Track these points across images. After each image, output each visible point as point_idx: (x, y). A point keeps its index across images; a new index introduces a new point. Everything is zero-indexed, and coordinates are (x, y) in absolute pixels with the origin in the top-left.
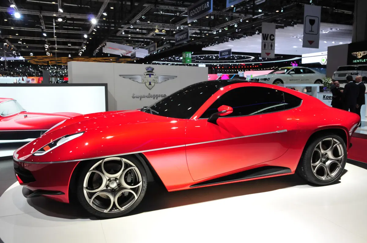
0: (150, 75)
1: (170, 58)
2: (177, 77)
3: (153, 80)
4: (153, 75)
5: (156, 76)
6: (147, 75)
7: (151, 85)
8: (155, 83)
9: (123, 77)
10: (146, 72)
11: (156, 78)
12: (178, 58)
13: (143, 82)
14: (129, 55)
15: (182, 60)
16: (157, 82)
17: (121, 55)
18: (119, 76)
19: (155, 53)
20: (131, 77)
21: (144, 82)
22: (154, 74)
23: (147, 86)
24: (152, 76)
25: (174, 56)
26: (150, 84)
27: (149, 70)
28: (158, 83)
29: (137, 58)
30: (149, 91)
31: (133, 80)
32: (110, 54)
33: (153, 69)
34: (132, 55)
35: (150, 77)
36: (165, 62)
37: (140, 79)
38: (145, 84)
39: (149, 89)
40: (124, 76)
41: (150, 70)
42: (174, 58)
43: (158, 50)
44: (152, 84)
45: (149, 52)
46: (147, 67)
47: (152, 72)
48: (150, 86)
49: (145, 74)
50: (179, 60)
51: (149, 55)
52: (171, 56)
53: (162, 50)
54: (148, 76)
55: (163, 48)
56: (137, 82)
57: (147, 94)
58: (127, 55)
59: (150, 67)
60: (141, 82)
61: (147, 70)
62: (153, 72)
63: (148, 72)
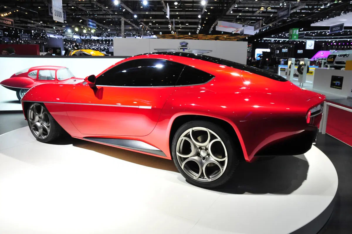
0: (184, 49)
4: (187, 49)
6: (181, 49)
41: (184, 45)
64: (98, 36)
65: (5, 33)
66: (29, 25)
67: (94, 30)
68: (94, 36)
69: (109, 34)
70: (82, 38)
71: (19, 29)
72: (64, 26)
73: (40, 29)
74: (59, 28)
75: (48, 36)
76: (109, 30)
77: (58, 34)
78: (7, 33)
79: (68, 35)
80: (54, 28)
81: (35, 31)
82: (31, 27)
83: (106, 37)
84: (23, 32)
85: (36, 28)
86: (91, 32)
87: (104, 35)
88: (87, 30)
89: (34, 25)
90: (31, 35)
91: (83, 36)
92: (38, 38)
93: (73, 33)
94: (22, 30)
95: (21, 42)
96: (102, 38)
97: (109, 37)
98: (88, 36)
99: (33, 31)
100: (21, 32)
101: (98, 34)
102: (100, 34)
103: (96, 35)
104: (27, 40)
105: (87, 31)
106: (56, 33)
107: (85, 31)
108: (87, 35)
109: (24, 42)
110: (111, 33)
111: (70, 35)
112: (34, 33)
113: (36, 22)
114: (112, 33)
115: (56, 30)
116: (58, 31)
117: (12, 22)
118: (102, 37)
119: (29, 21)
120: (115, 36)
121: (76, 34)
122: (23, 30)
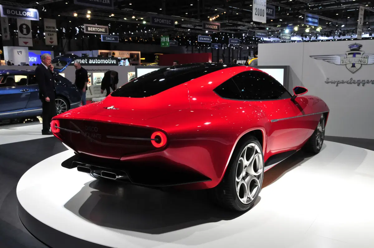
0: (354, 55)
3: (359, 60)
4: (360, 54)
5: (364, 55)
6: (349, 54)
7: (355, 67)
8: (361, 64)
9: (314, 58)
10: (350, 50)
11: (364, 58)
13: (342, 64)
16: (365, 63)
18: (309, 57)
20: (326, 58)
21: (344, 63)
22: (362, 53)
23: (348, 69)
24: (357, 55)
26: (353, 66)
27: (353, 48)
28: (367, 64)
30: (351, 75)
31: (327, 61)
33: (361, 46)
37: (338, 60)
38: (345, 66)
39: (351, 72)
40: (316, 57)
41: (355, 48)
44: (358, 66)
47: (358, 50)
48: (354, 69)
49: (347, 53)
54: (352, 55)
56: (333, 64)
57: (347, 79)
59: (355, 44)
60: (340, 64)
61: (350, 47)
63: (352, 50)
64: (328, 36)
65: (216, 39)
66: (239, 28)
67: (320, 27)
68: (322, 35)
69: (344, 30)
70: (304, 39)
71: (229, 33)
72: (279, 26)
73: (252, 31)
74: (273, 28)
75: (261, 39)
76: (343, 26)
77: (273, 36)
78: (217, 39)
79: (283, 37)
80: (267, 29)
81: (246, 34)
82: (241, 30)
83: (339, 36)
84: (233, 36)
85: (247, 30)
86: (316, 31)
87: (336, 33)
88: (309, 28)
89: (244, 27)
90: (243, 40)
91: (306, 37)
92: (251, 42)
93: (292, 34)
94: (232, 34)
95: (233, 48)
96: (334, 38)
97: (344, 35)
98: (313, 37)
99: (244, 35)
100: (231, 37)
101: (327, 33)
102: (329, 32)
103: (323, 34)
104: (239, 46)
105: (310, 30)
106: (271, 35)
107: (307, 30)
108: (310, 34)
109: (236, 48)
110: (347, 30)
111: (286, 36)
112: (245, 36)
113: (246, 24)
114: (349, 29)
115: (271, 32)
116: (273, 32)
117: (218, 26)
118: (334, 36)
119: (239, 23)
120: (354, 34)
121: (295, 34)
122: (234, 34)
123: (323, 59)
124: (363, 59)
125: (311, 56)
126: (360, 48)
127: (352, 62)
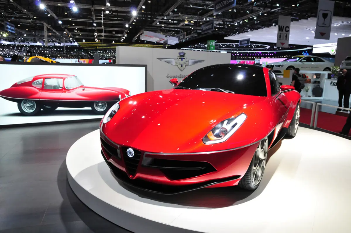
0: (182, 59)
1: (196, 45)
2: (204, 61)
3: (184, 63)
4: (184, 58)
5: (187, 60)
6: (179, 58)
8: (186, 65)
10: (179, 56)
12: (203, 46)
13: (176, 65)
14: (162, 42)
15: (206, 47)
17: (155, 42)
18: (157, 59)
19: (183, 41)
20: (166, 60)
21: (177, 64)
22: (186, 58)
24: (183, 60)
25: (200, 44)
26: (182, 66)
28: (188, 66)
29: (169, 45)
30: (180, 72)
31: (168, 63)
32: (146, 41)
33: (185, 54)
34: (164, 42)
35: (182, 60)
36: (192, 48)
37: (173, 62)
38: (177, 66)
39: (181, 70)
40: (161, 59)
42: (200, 46)
43: (186, 39)
44: (184, 66)
45: (179, 39)
46: (179, 52)
48: (182, 68)
49: (178, 58)
50: (203, 47)
51: (179, 42)
52: (197, 43)
53: (189, 39)
54: (180, 59)
55: (191, 37)
56: (171, 65)
57: (179, 75)
58: (160, 42)
59: (182, 52)
60: (174, 64)
61: (179, 54)
62: (185, 56)
63: (181, 56)
123: (165, 61)
124: (186, 62)
125: (158, 58)
126: (184, 55)
127: (181, 64)
